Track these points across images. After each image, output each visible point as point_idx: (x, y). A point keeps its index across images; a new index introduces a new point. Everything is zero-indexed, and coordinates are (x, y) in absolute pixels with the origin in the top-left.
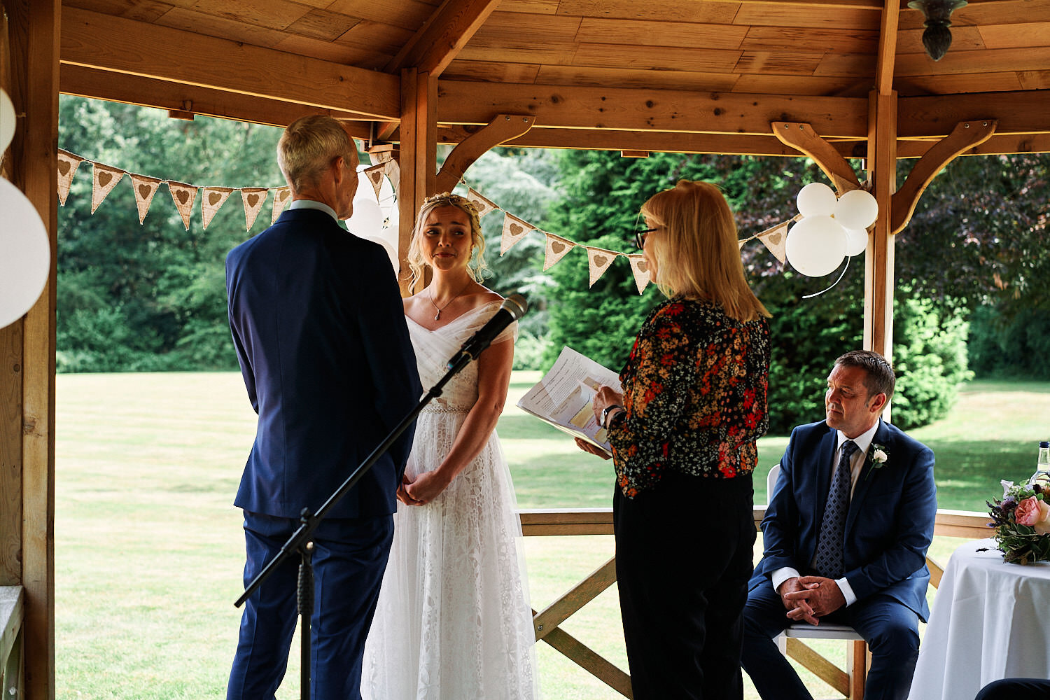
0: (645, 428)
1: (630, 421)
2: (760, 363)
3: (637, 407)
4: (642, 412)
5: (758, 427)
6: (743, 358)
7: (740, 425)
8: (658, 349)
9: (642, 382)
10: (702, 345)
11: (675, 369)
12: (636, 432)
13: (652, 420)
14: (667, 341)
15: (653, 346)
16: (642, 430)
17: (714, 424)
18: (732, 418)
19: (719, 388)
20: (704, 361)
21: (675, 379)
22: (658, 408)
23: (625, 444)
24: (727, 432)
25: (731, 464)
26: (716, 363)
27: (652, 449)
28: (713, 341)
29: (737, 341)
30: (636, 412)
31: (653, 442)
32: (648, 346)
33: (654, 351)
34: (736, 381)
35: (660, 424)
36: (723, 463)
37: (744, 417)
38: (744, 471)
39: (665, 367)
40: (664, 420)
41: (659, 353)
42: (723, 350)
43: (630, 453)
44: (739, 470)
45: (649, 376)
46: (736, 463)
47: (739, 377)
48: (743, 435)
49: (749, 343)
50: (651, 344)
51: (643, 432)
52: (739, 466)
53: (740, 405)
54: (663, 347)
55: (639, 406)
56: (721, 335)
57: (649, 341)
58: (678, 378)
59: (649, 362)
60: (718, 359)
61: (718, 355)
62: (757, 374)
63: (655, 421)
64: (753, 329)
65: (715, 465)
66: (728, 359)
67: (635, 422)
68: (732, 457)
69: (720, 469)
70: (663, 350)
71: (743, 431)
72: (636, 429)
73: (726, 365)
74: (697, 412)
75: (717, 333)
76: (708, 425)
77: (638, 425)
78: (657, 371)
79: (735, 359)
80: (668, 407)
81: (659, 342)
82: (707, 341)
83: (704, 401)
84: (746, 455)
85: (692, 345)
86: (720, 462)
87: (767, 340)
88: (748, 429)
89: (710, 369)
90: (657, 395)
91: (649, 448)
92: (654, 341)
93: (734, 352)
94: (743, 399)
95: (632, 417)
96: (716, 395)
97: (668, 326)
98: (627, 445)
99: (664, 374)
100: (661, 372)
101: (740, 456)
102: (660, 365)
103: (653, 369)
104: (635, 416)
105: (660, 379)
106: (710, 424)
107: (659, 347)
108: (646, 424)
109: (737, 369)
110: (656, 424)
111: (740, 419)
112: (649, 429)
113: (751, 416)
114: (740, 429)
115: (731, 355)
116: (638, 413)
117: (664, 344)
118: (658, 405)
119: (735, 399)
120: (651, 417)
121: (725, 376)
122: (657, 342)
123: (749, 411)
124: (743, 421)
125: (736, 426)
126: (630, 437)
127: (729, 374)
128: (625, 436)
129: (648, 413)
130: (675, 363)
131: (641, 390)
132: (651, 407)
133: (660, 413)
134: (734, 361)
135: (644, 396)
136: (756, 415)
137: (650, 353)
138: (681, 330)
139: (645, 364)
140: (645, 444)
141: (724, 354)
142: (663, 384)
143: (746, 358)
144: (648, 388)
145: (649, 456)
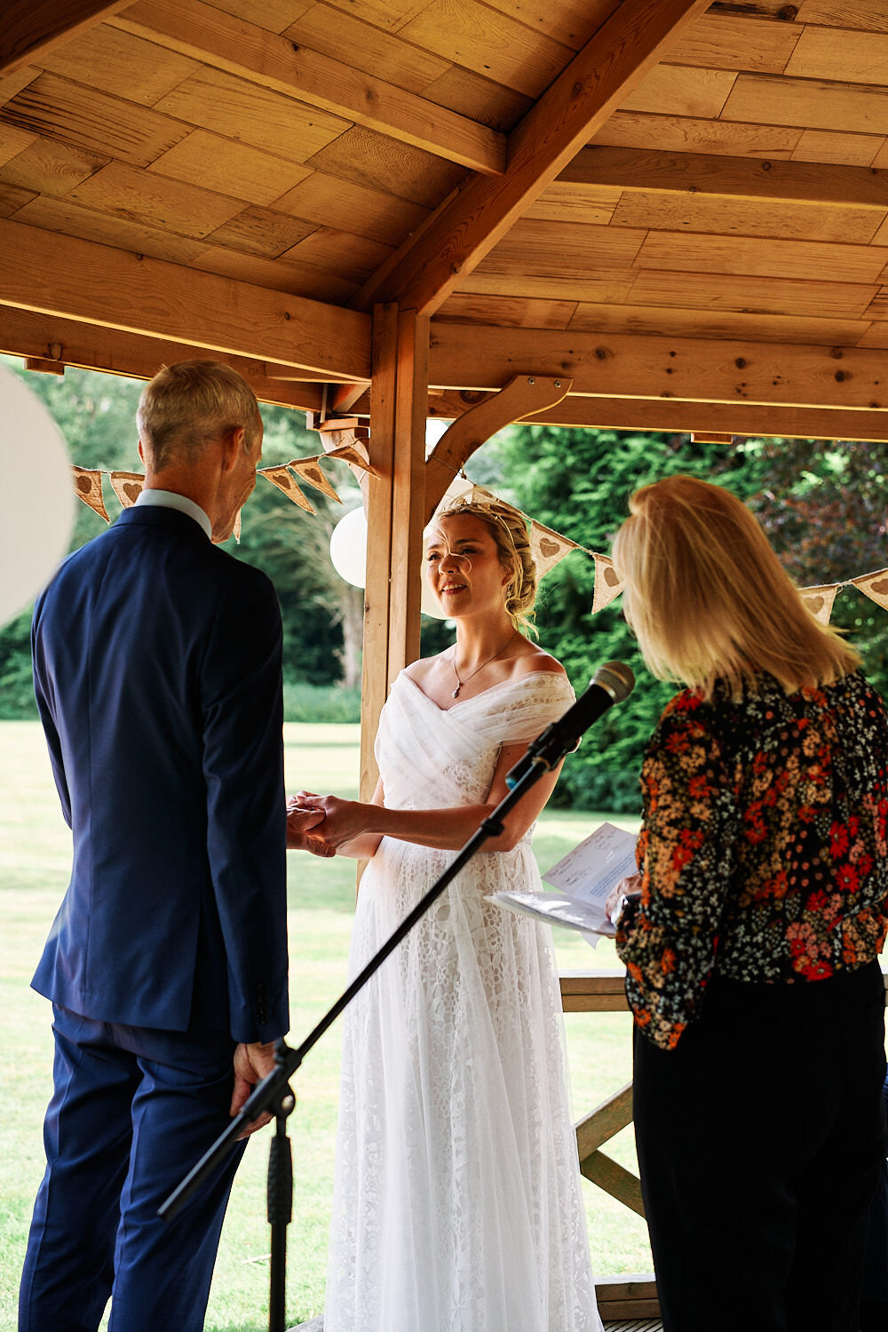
0: (680, 914)
1: (650, 909)
2: (862, 772)
3: (659, 882)
4: (671, 887)
5: (866, 885)
6: (824, 770)
7: (829, 888)
8: (678, 772)
9: (660, 835)
10: (744, 757)
11: (719, 803)
12: (665, 924)
13: (692, 896)
14: (688, 754)
15: (666, 768)
16: (675, 919)
17: (778, 894)
18: (812, 879)
19: (781, 829)
20: (747, 784)
21: (721, 816)
22: (701, 874)
23: (654, 952)
24: (803, 905)
25: (821, 957)
26: (772, 785)
27: (700, 949)
28: (762, 748)
29: (813, 738)
30: (658, 890)
31: (700, 936)
32: (658, 769)
33: (671, 776)
34: (812, 812)
35: (706, 902)
36: (803, 959)
37: (834, 872)
38: (850, 965)
39: (700, 801)
40: (711, 893)
41: (681, 778)
42: (782, 761)
43: (665, 968)
44: (839, 966)
45: (672, 823)
46: (833, 955)
47: (817, 805)
48: (838, 905)
49: (836, 740)
50: (661, 766)
51: (678, 923)
52: (841, 959)
53: (824, 853)
54: (685, 767)
55: (664, 880)
56: (775, 736)
57: (657, 760)
58: (725, 815)
59: (669, 798)
60: (775, 778)
61: (773, 771)
62: (857, 793)
63: (696, 898)
64: (843, 711)
65: (786, 963)
66: (794, 775)
67: (660, 908)
68: (824, 945)
69: (798, 969)
70: (686, 771)
71: (838, 897)
72: (664, 919)
73: (789, 786)
74: (749, 877)
75: (768, 732)
76: (767, 896)
77: (667, 911)
78: (687, 810)
79: (807, 774)
80: (716, 869)
81: (675, 759)
82: (752, 748)
83: (757, 855)
84: (855, 936)
85: (727, 756)
86: (795, 958)
87: (875, 728)
88: (845, 893)
89: (759, 799)
90: (696, 851)
91: (696, 949)
92: (665, 759)
93: (805, 761)
94: (828, 842)
95: (652, 901)
96: (777, 842)
97: (683, 729)
98: (657, 951)
99: (701, 812)
100: (696, 809)
101: (841, 941)
102: (691, 799)
103: (677, 809)
104: (657, 898)
105: (696, 822)
106: (771, 895)
107: (677, 768)
108: (680, 906)
109: (811, 790)
110: (698, 902)
111: (828, 878)
112: (687, 913)
113: (847, 869)
114: (829, 895)
115: (799, 768)
116: (663, 891)
117: (685, 762)
118: (699, 868)
119: (813, 845)
120: (688, 893)
121: (791, 806)
122: (670, 760)
123: (842, 860)
124: (833, 880)
125: (821, 891)
126: (656, 936)
127: (796, 802)
128: (649, 937)
129: (684, 887)
130: (715, 792)
131: (663, 850)
132: (689, 875)
133: (705, 882)
134: (806, 778)
135: (671, 858)
136: (857, 867)
137: (667, 782)
138: (706, 730)
139: (661, 803)
140: (687, 943)
141: (785, 768)
142: (704, 831)
143: (830, 769)
144: (675, 844)
145: (698, 962)
